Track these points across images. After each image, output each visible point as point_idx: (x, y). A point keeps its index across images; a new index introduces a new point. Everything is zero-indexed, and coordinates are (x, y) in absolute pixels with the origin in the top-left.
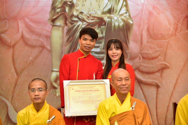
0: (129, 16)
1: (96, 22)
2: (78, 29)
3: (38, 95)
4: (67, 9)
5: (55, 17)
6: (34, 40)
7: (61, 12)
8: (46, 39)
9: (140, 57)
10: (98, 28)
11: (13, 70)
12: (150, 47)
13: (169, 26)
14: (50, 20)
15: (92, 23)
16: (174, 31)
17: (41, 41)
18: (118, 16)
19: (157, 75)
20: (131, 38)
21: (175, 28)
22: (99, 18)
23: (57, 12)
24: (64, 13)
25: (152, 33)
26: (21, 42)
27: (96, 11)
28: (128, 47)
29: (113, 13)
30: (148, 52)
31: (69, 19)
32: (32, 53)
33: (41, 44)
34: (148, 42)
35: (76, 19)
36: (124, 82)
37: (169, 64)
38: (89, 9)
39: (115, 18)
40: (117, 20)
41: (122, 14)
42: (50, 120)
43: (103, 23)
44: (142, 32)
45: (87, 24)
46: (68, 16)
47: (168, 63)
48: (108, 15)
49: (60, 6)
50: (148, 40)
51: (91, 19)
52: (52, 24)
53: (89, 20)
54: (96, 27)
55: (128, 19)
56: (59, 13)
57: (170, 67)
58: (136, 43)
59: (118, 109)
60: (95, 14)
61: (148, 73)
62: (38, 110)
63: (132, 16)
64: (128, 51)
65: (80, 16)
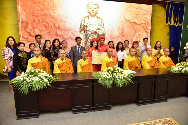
2: (88, 34)
3: (85, 56)
4: (85, 28)
5: (81, 30)
13: (116, 35)
14: (79, 31)
15: (93, 33)
22: (95, 31)
23: (82, 28)
25: (111, 36)
26: (70, 38)
27: (94, 29)
29: (100, 30)
31: (86, 31)
35: (88, 31)
36: (111, 52)
38: (92, 28)
40: (101, 32)
41: (102, 30)
42: (88, 63)
43: (97, 33)
44: (108, 36)
45: (91, 33)
48: (98, 30)
49: (83, 26)
51: (93, 31)
55: (104, 32)
62: (84, 60)
65: (89, 30)
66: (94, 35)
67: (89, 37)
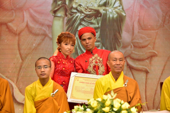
0: (123, 9)
1: (92, 14)
2: (77, 19)
3: (44, 72)
4: (67, 2)
5: (56, 9)
6: (38, 28)
7: (62, 4)
8: (48, 28)
9: (131, 46)
10: (94, 19)
11: (18, 56)
12: (141, 37)
13: (158, 18)
14: (52, 12)
15: (89, 14)
16: (163, 23)
17: (44, 30)
18: (112, 9)
19: (147, 62)
20: (124, 28)
21: (164, 21)
22: (95, 10)
23: (58, 4)
24: (64, 5)
27: (93, 4)
28: (121, 36)
29: (108, 6)
30: (138, 42)
31: (69, 11)
32: (35, 40)
33: (43, 32)
34: (139, 32)
35: (75, 11)
36: (118, 62)
37: (158, 52)
38: (87, 2)
39: (110, 10)
40: (111, 13)
41: (116, 6)
42: (54, 93)
43: (99, 15)
44: (133, 23)
45: (85, 15)
46: (68, 8)
47: (156, 51)
48: (104, 8)
50: (139, 31)
51: (88, 11)
52: (53, 14)
53: (87, 12)
54: (92, 18)
55: (121, 11)
56: (60, 6)
57: (158, 55)
58: (128, 33)
59: (112, 86)
60: (92, 7)
61: (139, 60)
63: (125, 9)
64: (121, 40)
65: (79, 8)
66: (93, 21)
67: (77, 27)
